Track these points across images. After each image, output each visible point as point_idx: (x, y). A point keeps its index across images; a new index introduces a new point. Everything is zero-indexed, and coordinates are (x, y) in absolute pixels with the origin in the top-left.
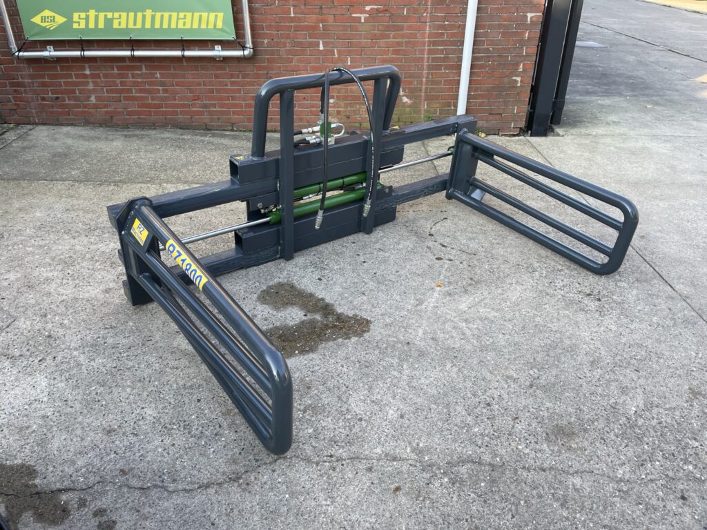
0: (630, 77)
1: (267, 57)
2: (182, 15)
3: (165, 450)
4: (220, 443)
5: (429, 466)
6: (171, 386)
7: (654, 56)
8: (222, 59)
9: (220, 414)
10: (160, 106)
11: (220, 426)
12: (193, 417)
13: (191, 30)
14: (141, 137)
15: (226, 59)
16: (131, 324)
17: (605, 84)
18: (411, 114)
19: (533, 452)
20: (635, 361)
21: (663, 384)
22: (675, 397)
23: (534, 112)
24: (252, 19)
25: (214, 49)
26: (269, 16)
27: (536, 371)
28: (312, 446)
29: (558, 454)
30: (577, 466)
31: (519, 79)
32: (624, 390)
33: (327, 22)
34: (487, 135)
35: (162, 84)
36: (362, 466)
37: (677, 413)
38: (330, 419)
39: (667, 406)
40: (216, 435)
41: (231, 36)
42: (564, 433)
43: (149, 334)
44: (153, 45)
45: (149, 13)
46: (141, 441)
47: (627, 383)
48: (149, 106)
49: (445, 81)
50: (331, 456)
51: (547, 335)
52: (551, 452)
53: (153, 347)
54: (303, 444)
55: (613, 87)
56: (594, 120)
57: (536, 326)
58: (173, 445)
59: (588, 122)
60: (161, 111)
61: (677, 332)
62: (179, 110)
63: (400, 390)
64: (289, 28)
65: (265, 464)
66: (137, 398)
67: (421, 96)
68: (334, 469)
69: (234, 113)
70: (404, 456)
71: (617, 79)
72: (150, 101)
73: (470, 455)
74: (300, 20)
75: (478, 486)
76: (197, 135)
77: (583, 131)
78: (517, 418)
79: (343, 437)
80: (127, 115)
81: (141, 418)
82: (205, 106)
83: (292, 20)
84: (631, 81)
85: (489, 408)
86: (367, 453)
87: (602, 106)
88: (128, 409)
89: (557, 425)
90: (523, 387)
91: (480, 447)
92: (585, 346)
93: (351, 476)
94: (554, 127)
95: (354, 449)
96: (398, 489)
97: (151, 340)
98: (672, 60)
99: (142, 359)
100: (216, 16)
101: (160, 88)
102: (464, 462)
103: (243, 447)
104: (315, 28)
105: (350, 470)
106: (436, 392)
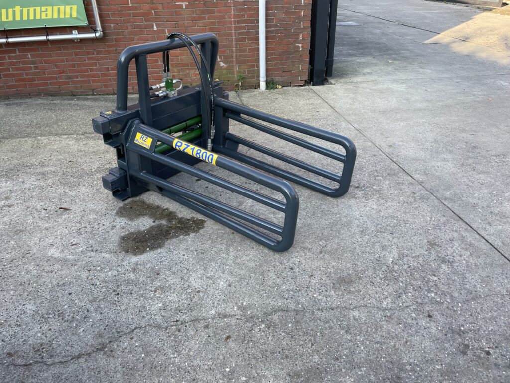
0: (377, 44)
1: (114, 37)
2: (44, 9)
3: (43, 334)
4: (88, 324)
5: (251, 318)
6: (47, 286)
7: (392, 29)
8: (79, 41)
9: (88, 302)
10: (33, 80)
11: (88, 311)
12: (66, 307)
13: (52, 20)
14: (20, 105)
15: (82, 40)
16: (13, 243)
17: (361, 49)
18: (227, 74)
19: (325, 298)
20: (390, 228)
21: (410, 241)
22: (418, 248)
23: (313, 69)
24: (100, 10)
25: (71, 33)
26: (112, 6)
27: (324, 242)
28: (162, 316)
29: (342, 297)
30: (355, 303)
31: (300, 45)
32: (384, 248)
33: (158, 9)
34: (283, 87)
35: (33, 63)
36: (200, 325)
37: (421, 259)
38: (175, 295)
39: (414, 255)
40: (85, 318)
41: (85, 23)
42: (345, 282)
43: (28, 248)
44: (23, 33)
45: (18, 9)
46: (24, 330)
47: (386, 243)
48: (24, 80)
49: (249, 49)
50: (177, 321)
51: (330, 217)
52: (336, 296)
53: (31, 258)
54: (155, 315)
55: (367, 50)
56: (355, 73)
57: (322, 211)
58: (50, 329)
59: (351, 74)
60: (34, 84)
61: (417, 206)
62: (49, 82)
63: (228, 267)
64: (129, 15)
65: (125, 334)
66: (19, 298)
67: (233, 61)
68: (179, 330)
69: (93, 81)
70: (233, 313)
71: (369, 45)
72: (25, 77)
73: (280, 306)
74: (136, 9)
75: (287, 327)
76: (65, 100)
77: (348, 80)
78: (312, 276)
79: (186, 306)
80: (7, 88)
81: (23, 313)
82: (69, 78)
83: (130, 9)
84: (378, 46)
85: (292, 271)
86: (204, 315)
87: (359, 63)
88: (12, 307)
89: (340, 277)
90: (315, 253)
91: (287, 299)
92: (356, 221)
93: (192, 333)
94: (328, 78)
95: (194, 313)
96: (228, 337)
97: (30, 253)
98: (403, 31)
99: (22, 268)
100: (71, 8)
101: (32, 66)
102: (276, 311)
103: (107, 324)
104: (150, 14)
105: (191, 329)
106: (254, 265)
